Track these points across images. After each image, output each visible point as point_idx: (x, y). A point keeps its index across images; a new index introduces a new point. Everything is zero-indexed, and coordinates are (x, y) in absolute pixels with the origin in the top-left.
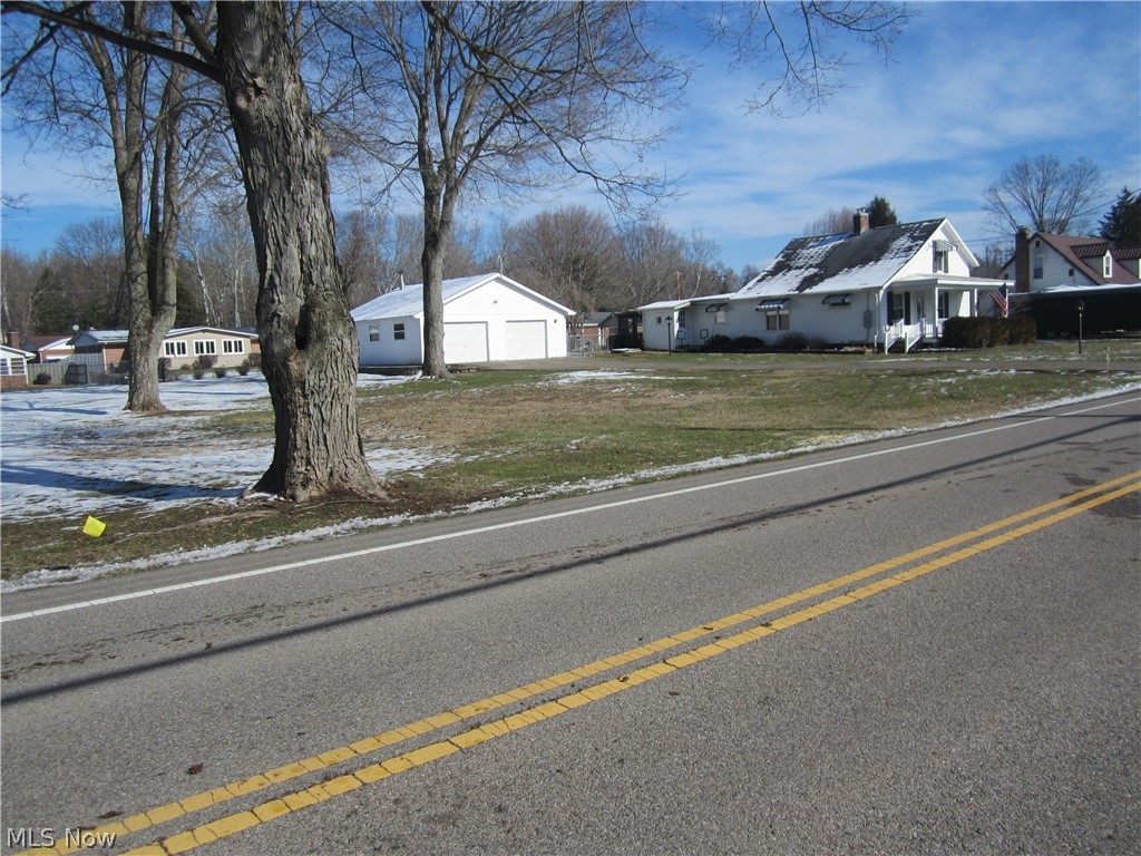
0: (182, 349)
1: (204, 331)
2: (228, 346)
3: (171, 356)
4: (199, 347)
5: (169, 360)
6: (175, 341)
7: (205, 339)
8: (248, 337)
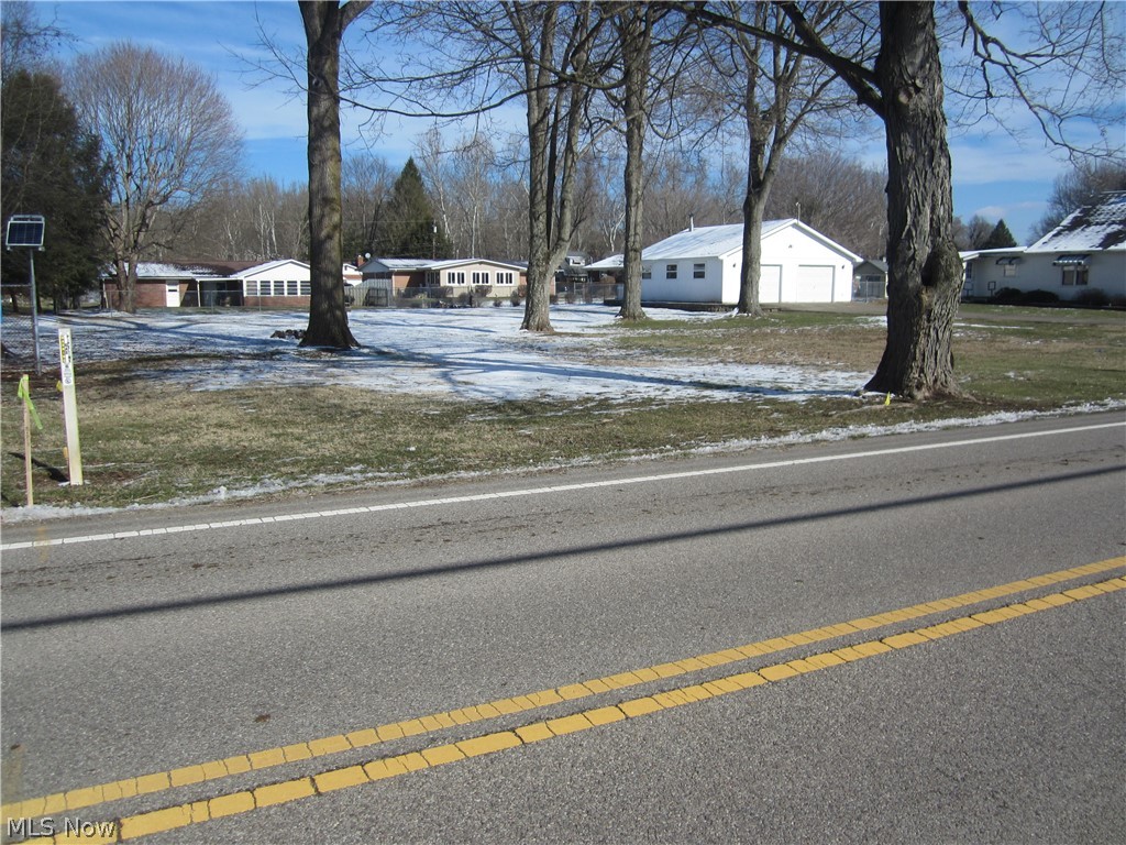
0: (462, 278)
1: (481, 263)
2: (500, 278)
3: (451, 284)
4: (476, 278)
5: (452, 288)
6: (456, 271)
7: (481, 269)
8: (518, 270)
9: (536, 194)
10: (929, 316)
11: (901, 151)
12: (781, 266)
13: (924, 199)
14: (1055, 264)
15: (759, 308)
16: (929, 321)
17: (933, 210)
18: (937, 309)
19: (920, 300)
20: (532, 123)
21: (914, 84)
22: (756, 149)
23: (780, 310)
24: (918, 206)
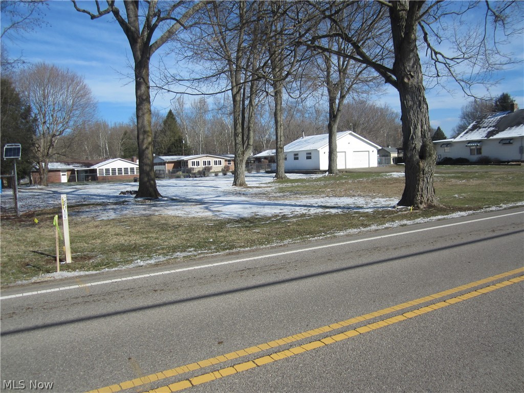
0: (198, 164)
1: (207, 156)
2: (216, 163)
3: (193, 167)
4: (205, 163)
5: (193, 168)
6: (195, 160)
7: (207, 159)
8: (224, 159)
9: (237, 125)
10: (423, 172)
11: (406, 102)
12: (345, 152)
13: (418, 122)
14: (466, 146)
15: (337, 172)
16: (423, 174)
17: (422, 127)
18: (426, 169)
19: (419, 165)
20: (234, 94)
21: (410, 74)
22: (332, 101)
23: (346, 172)
24: (415, 125)
